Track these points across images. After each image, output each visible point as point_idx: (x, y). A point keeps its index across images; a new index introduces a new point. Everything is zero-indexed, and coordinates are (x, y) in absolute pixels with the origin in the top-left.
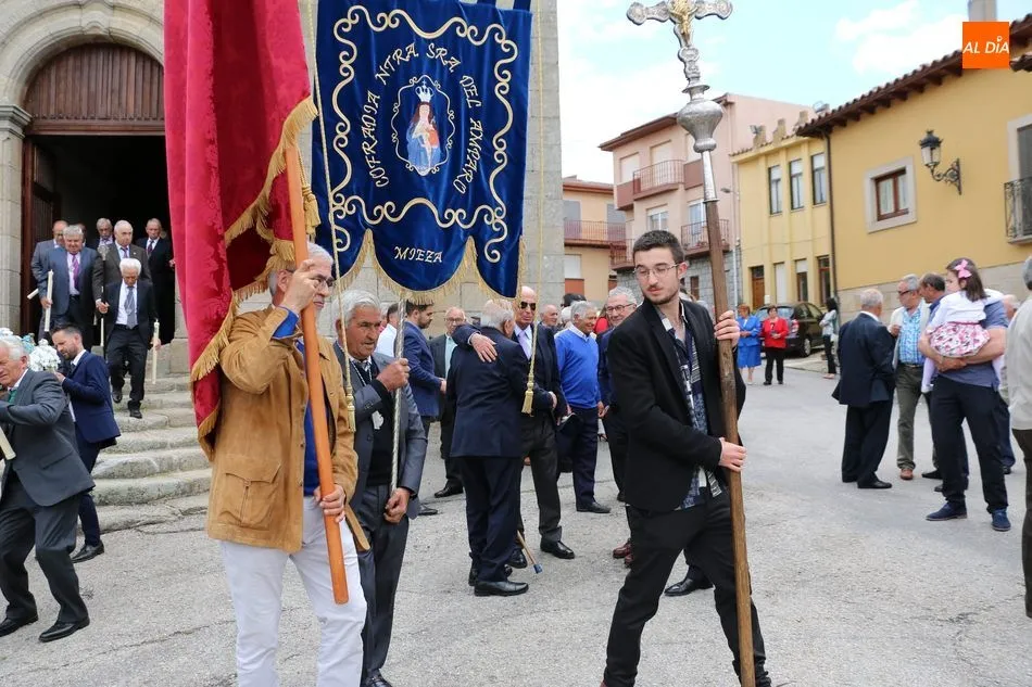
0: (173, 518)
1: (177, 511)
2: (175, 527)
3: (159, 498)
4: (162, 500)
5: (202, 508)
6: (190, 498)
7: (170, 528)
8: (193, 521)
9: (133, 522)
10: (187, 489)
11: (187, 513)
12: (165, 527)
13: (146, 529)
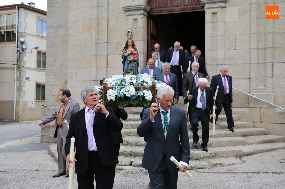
0: (210, 167)
1: (211, 164)
2: (211, 171)
3: (203, 158)
4: (204, 159)
5: (221, 164)
6: (216, 159)
7: (209, 171)
8: (217, 169)
9: (193, 167)
10: (214, 155)
11: (215, 165)
12: (206, 170)
13: (199, 170)
